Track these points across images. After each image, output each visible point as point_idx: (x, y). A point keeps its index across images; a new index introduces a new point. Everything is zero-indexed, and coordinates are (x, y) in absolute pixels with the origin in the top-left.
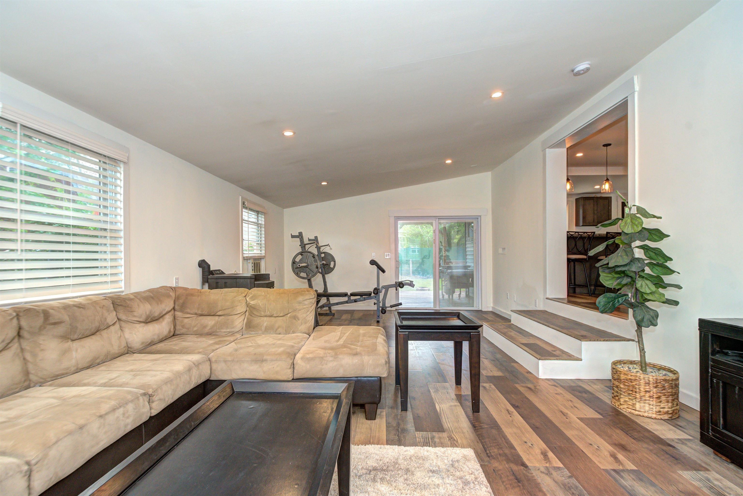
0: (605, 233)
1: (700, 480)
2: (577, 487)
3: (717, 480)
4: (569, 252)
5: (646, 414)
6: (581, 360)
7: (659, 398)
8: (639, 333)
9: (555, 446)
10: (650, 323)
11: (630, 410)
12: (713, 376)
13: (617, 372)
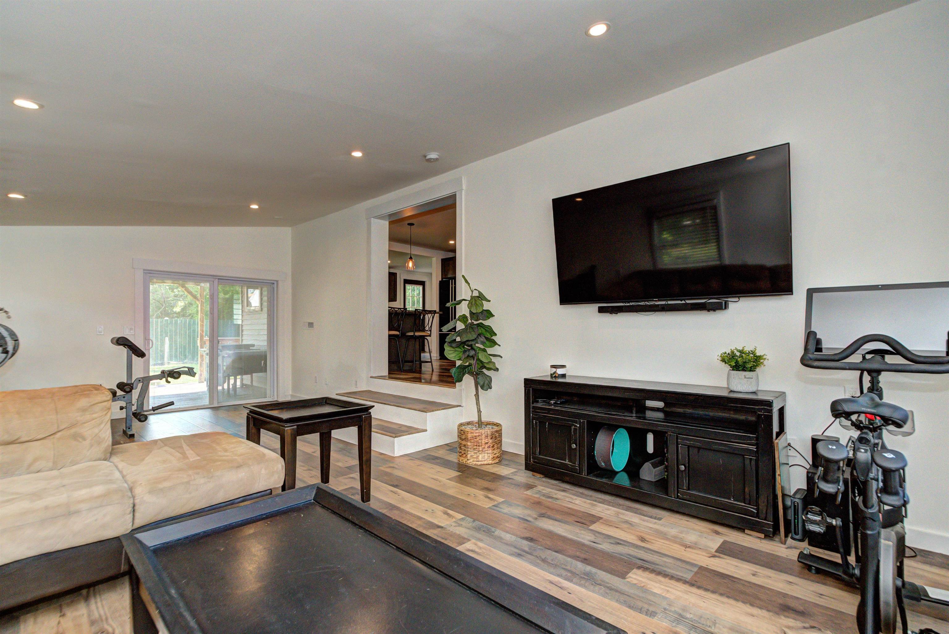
0: (414, 310)
1: (537, 493)
2: (483, 526)
3: (543, 490)
4: (390, 329)
5: (486, 462)
6: (426, 431)
7: (493, 447)
8: (477, 397)
9: (449, 504)
10: (488, 387)
11: (475, 463)
12: (533, 419)
13: (464, 433)
